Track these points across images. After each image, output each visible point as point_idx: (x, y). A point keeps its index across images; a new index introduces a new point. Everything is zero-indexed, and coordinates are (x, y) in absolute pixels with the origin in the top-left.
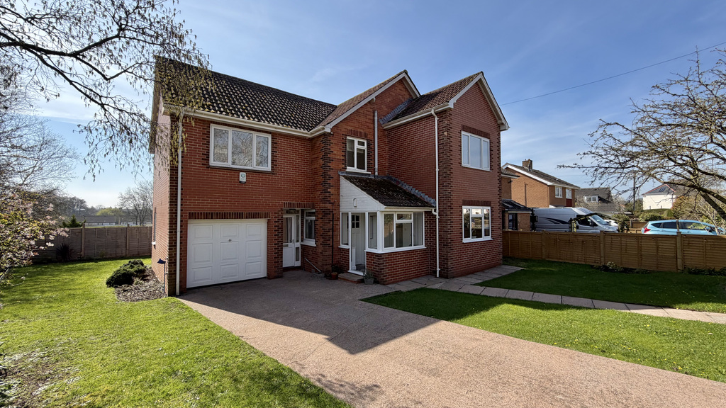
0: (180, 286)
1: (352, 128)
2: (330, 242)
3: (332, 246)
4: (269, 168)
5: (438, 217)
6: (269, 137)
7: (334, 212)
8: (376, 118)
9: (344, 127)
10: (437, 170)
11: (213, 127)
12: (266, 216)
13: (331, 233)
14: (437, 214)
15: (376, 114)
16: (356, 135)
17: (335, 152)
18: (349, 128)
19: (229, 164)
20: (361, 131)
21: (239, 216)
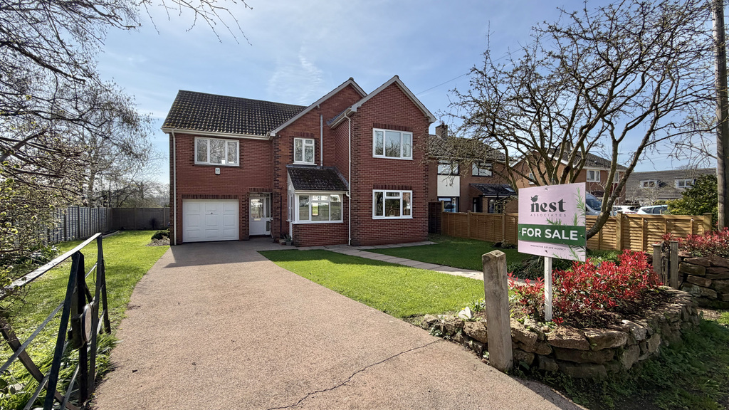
0: (177, 240)
1: (299, 131)
2: (279, 217)
3: (281, 220)
4: (238, 164)
5: (350, 198)
6: (238, 142)
7: (282, 195)
8: (322, 121)
9: (290, 130)
10: (350, 161)
11: (196, 139)
12: (236, 197)
13: (279, 210)
14: (349, 196)
15: (322, 118)
16: (303, 136)
17: (283, 150)
18: (295, 131)
19: (208, 163)
20: (308, 132)
21: (216, 197)
